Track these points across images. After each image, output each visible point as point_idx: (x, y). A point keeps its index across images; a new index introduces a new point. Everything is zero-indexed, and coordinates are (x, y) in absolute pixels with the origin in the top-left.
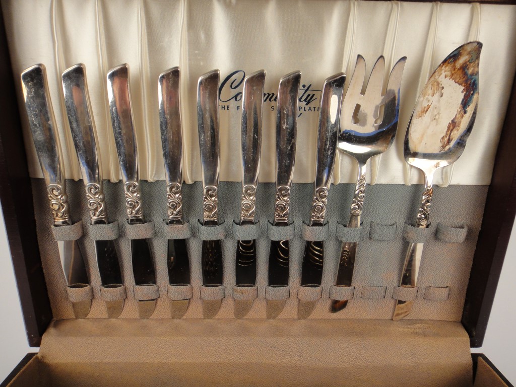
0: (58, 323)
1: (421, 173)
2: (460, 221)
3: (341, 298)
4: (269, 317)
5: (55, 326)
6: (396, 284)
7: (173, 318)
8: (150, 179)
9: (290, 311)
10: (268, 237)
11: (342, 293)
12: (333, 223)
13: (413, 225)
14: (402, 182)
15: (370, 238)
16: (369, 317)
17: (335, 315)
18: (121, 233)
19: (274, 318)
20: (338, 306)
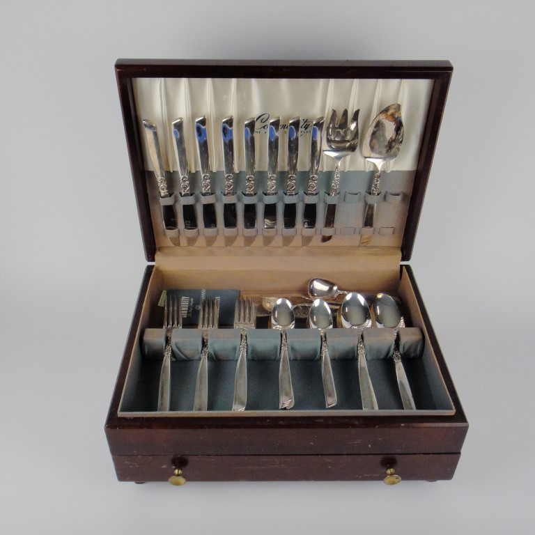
0: (160, 249)
1: (375, 165)
2: (398, 191)
3: (327, 235)
4: (284, 245)
5: (159, 250)
6: (361, 226)
7: (226, 246)
8: (214, 171)
9: (297, 241)
10: (283, 201)
11: (328, 232)
12: (322, 192)
13: (370, 194)
14: (362, 169)
15: (344, 200)
16: (346, 245)
17: (325, 244)
18: (197, 200)
19: (287, 245)
20: (326, 239)
